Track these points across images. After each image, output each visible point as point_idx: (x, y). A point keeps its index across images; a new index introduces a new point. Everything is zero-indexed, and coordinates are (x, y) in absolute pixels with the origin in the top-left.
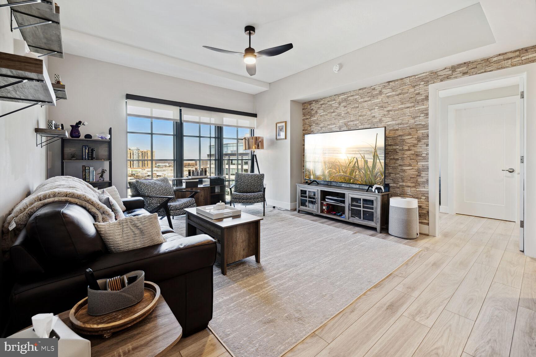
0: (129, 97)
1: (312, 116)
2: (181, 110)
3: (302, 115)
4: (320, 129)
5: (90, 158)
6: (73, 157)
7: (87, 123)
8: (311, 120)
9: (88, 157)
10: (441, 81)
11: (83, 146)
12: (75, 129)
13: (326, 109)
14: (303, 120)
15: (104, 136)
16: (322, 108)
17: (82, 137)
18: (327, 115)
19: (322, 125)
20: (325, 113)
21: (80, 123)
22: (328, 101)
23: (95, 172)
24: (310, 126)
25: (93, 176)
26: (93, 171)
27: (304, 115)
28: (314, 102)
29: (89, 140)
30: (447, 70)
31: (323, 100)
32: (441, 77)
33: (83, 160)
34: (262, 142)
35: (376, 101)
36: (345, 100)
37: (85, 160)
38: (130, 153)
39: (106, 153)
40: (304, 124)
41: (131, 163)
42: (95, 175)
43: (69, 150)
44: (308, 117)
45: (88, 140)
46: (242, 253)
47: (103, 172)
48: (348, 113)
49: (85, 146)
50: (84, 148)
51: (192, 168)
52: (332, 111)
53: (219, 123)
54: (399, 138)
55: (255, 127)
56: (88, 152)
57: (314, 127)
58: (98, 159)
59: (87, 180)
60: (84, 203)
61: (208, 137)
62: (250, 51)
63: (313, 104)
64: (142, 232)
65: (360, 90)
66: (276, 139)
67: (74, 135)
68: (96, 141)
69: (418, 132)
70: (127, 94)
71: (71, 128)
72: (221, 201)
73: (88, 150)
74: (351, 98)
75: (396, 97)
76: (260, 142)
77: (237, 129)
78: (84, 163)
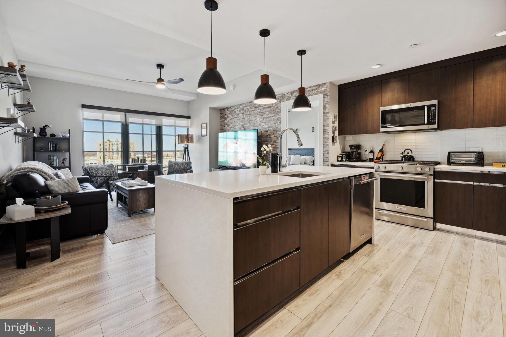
0: (84, 106)
1: (225, 119)
2: (126, 115)
3: (220, 118)
4: (230, 129)
5: (54, 150)
6: (42, 149)
7: (52, 126)
8: (225, 122)
9: (53, 149)
10: (287, 100)
11: (49, 142)
12: (43, 130)
13: (233, 115)
14: (221, 122)
15: (64, 135)
16: (231, 114)
17: (48, 135)
18: (233, 119)
19: (231, 126)
20: (232, 118)
21: (46, 126)
22: (234, 109)
23: (58, 160)
24: (225, 126)
25: (57, 162)
26: (57, 159)
27: (221, 118)
28: (227, 109)
29: (54, 138)
30: (289, 94)
31: (232, 108)
32: (287, 98)
33: (49, 151)
34: (192, 137)
35: (258, 111)
36: (243, 109)
37: (51, 151)
38: (110, 145)
39: (67, 147)
40: (221, 125)
41: (110, 154)
42: (58, 161)
43: (39, 145)
44: (224, 120)
45: (52, 138)
46: (144, 206)
47: (64, 160)
48: (244, 118)
49: (50, 142)
50: (50, 144)
51: (171, 158)
52: (236, 116)
53: (159, 124)
54: (269, 136)
55: (190, 126)
56: (53, 147)
57: (227, 128)
58: (60, 150)
59: (52, 165)
60: (40, 173)
61: (150, 134)
62: (160, 80)
63: (226, 111)
64: (68, 185)
65: (250, 102)
66: (201, 135)
67: (42, 134)
68: (59, 139)
69: (277, 133)
70: (82, 105)
71: (40, 130)
72: (138, 177)
73: (53, 145)
74: (246, 108)
75: (267, 109)
76: (190, 137)
77: (175, 127)
78: (50, 154)
